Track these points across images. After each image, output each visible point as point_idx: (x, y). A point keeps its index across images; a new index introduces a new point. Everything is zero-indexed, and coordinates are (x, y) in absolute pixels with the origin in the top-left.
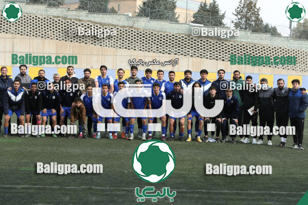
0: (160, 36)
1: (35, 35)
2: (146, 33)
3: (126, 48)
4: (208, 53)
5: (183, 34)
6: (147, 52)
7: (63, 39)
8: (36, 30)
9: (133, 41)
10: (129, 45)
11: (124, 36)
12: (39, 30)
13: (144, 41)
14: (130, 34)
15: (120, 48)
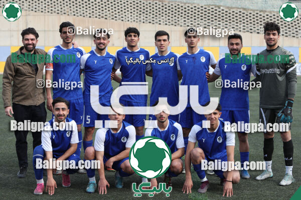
0: (187, 8)
1: (50, 11)
2: (172, 5)
3: (150, 22)
4: (242, 26)
5: (213, 5)
6: (173, 26)
7: (81, 15)
8: (51, 5)
9: (157, 14)
10: (153, 19)
11: (148, 10)
12: (55, 5)
13: (170, 15)
14: (154, 6)
15: (144, 22)
